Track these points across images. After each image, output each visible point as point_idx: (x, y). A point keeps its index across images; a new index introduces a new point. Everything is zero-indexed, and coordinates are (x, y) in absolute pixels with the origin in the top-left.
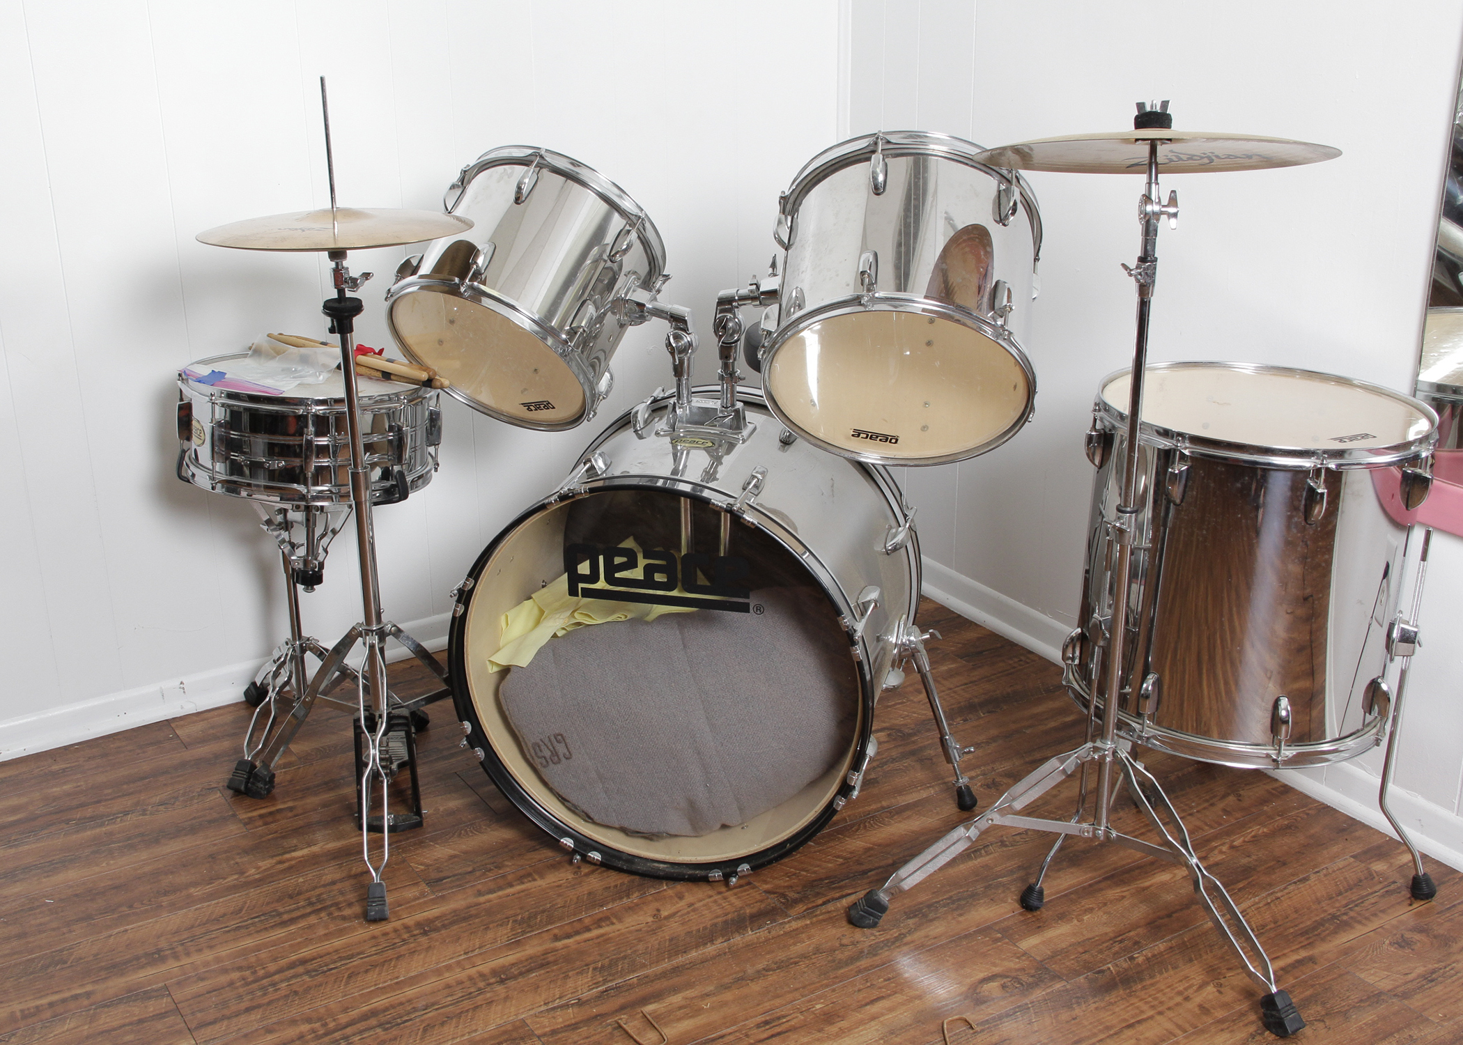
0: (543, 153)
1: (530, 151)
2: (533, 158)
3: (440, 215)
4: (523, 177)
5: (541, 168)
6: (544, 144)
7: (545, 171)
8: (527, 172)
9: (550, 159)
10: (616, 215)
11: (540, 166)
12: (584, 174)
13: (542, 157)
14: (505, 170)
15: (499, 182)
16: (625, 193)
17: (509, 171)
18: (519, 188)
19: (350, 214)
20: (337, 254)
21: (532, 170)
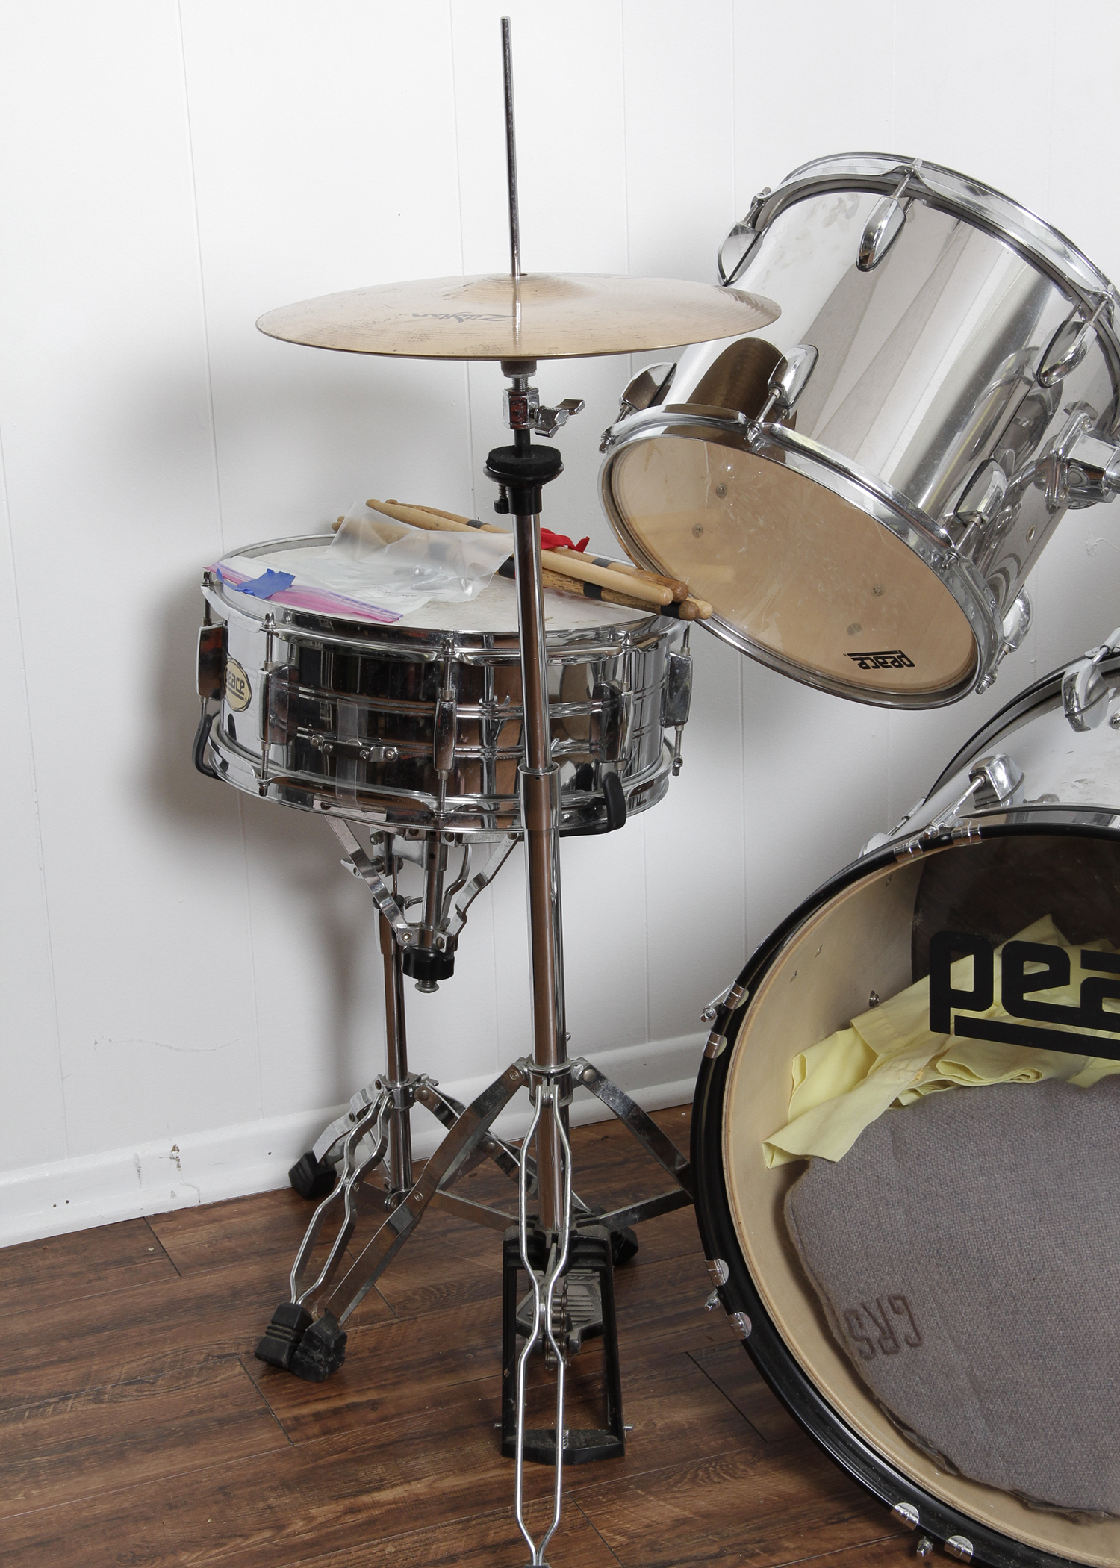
0: (917, 168)
1: (892, 165)
2: (897, 178)
3: (708, 291)
4: (877, 218)
5: (912, 199)
6: (920, 150)
7: (918, 205)
8: (884, 207)
9: (932, 182)
10: (1054, 294)
11: (910, 195)
12: (994, 210)
13: (915, 177)
14: (841, 201)
15: (828, 224)
16: (1076, 249)
17: (849, 204)
18: (868, 239)
19: (548, 287)
20: (518, 366)
21: (895, 204)
